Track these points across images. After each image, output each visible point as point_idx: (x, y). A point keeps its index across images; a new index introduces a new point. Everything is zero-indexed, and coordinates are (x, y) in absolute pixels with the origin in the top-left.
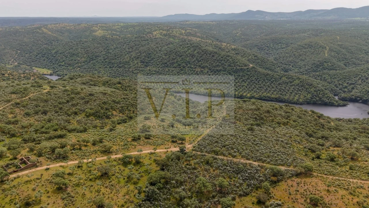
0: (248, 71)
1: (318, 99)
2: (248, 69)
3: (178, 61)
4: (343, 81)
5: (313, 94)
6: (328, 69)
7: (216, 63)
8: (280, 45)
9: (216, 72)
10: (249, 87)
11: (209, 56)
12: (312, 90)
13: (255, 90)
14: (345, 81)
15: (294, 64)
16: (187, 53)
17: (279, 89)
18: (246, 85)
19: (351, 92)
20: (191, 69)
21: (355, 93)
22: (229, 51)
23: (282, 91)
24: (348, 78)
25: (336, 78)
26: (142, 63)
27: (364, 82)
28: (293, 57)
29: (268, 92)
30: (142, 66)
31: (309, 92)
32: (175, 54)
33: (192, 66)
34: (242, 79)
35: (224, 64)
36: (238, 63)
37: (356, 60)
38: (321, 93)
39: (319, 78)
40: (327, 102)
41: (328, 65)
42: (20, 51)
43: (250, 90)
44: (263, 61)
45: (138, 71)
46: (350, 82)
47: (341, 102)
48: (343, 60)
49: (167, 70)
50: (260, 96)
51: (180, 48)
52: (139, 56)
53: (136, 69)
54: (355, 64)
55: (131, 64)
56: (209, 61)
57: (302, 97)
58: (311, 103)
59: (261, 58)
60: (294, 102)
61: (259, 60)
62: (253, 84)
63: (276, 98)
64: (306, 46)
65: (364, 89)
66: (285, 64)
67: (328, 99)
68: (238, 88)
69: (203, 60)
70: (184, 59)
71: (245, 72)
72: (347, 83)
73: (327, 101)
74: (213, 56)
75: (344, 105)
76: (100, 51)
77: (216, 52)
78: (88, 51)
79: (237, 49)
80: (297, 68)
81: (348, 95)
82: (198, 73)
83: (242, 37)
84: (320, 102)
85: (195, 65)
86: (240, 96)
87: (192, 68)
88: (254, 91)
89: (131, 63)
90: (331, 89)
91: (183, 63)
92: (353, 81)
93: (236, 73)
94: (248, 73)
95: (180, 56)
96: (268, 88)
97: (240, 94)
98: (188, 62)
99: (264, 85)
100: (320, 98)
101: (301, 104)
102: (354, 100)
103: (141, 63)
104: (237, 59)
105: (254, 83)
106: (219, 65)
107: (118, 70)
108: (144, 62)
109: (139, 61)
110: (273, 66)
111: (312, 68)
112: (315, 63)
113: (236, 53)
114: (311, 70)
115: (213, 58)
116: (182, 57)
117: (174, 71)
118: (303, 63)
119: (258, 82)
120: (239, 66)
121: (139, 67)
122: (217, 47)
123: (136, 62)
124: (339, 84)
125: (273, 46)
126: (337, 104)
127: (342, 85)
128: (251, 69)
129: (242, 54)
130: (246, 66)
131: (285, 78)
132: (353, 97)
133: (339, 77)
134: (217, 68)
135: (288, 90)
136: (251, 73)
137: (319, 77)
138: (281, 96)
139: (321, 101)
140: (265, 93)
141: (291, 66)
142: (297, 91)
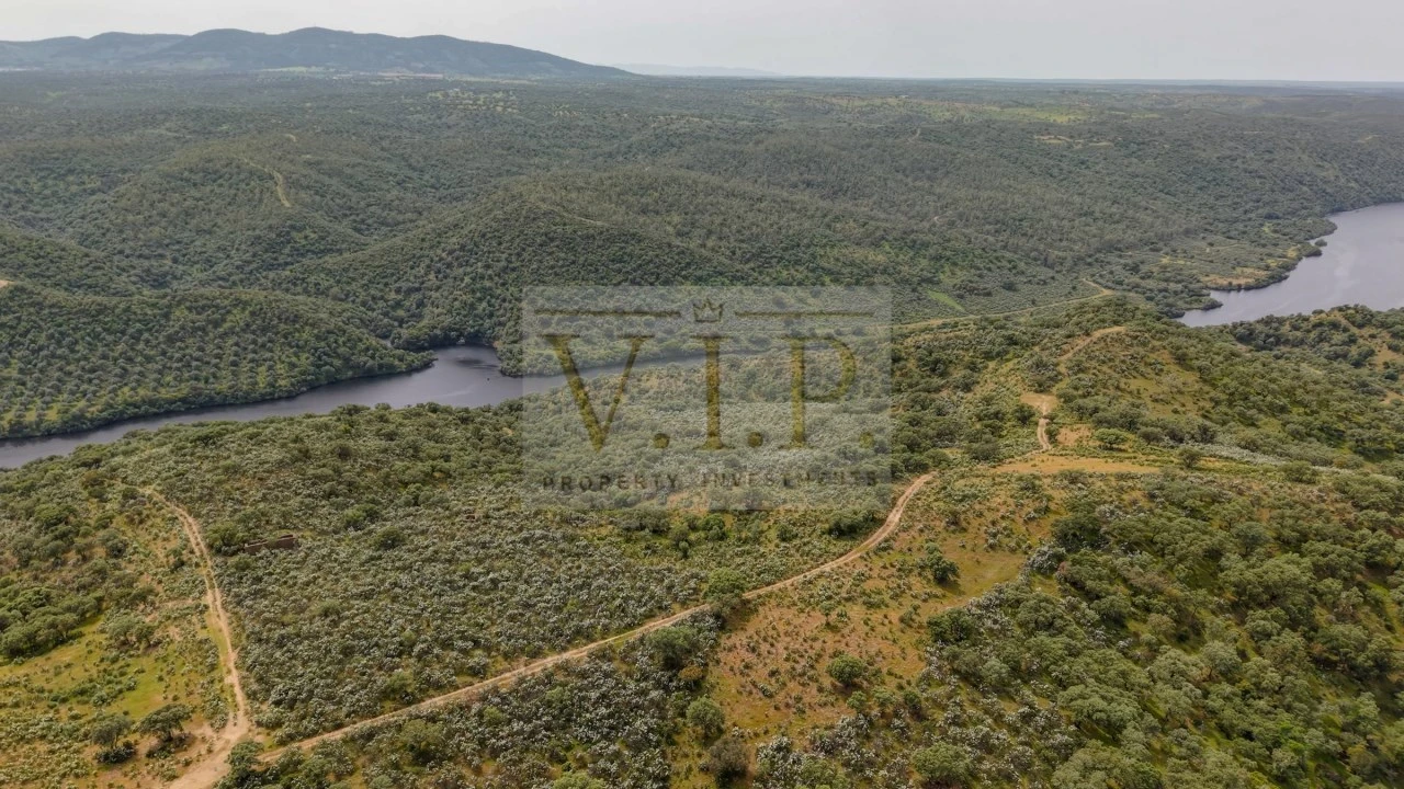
1: (338, 363)
4: (380, 286)
5: (316, 350)
6: (313, 252)
8: (71, 178)
10: (39, 382)
12: (305, 336)
13: (70, 386)
14: (386, 285)
15: (179, 251)
17: (180, 360)
18: (15, 374)
19: (420, 317)
21: (434, 318)
23: (194, 363)
24: (393, 275)
25: (353, 279)
27: (445, 277)
28: (163, 224)
29: (138, 381)
31: (298, 346)
37: (383, 210)
38: (341, 340)
39: (299, 289)
40: (371, 369)
41: (306, 237)
43: (47, 390)
44: (40, 257)
46: (404, 285)
47: (414, 357)
48: (345, 215)
50: (111, 406)
54: (388, 225)
57: (281, 368)
58: (320, 386)
59: (25, 243)
60: (262, 395)
61: (22, 256)
62: (49, 364)
63: (184, 400)
64: (198, 178)
65: (456, 299)
66: (140, 256)
67: (373, 357)
72: (398, 291)
73: (371, 362)
75: (427, 365)
80: (197, 263)
81: (420, 330)
84: (350, 373)
88: (72, 393)
90: (361, 319)
92: (412, 278)
96: (128, 367)
99: (104, 357)
100: (347, 360)
101: (290, 396)
102: (442, 342)
105: (53, 356)
110: (99, 273)
111: (254, 255)
112: (259, 237)
114: (254, 265)
118: (212, 245)
119: (73, 351)
124: (374, 298)
125: (45, 187)
126: (404, 367)
127: (382, 298)
128: (12, 299)
131: (186, 312)
132: (438, 332)
133: (364, 274)
135: (218, 356)
136: (19, 319)
137: (295, 285)
138: (201, 385)
139: (352, 368)
140: (126, 389)
141: (168, 262)
142: (255, 352)
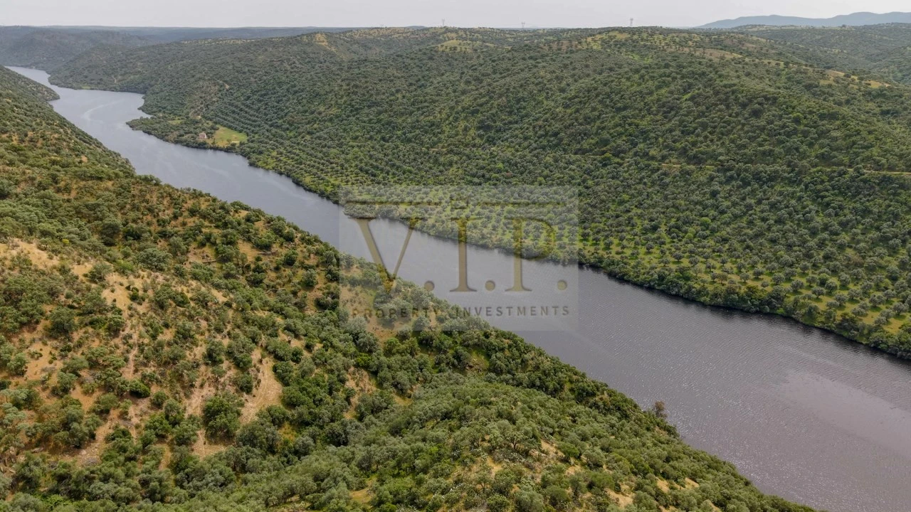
3: (603, 128)
7: (761, 145)
9: (746, 184)
11: (737, 114)
16: (649, 99)
20: (643, 163)
22: (848, 102)
26: (481, 132)
30: (478, 141)
32: (601, 102)
33: (652, 152)
34: (878, 229)
35: (797, 149)
36: (875, 151)
42: (229, 85)
45: (455, 158)
49: (549, 159)
51: (628, 79)
52: (481, 105)
53: (451, 151)
55: (443, 132)
56: (729, 132)
68: (844, 276)
69: (704, 126)
70: (629, 121)
71: (903, 197)
74: (756, 114)
76: (393, 90)
77: (775, 99)
78: (356, 86)
79: (896, 93)
82: (667, 180)
85: (667, 147)
86: (840, 326)
87: (653, 158)
89: (447, 129)
91: (620, 134)
93: (854, 196)
95: (619, 110)
97: (838, 315)
98: (643, 132)
103: (479, 128)
104: (870, 133)
106: (770, 153)
107: (397, 147)
108: (488, 128)
109: (474, 121)
113: (885, 108)
115: (753, 121)
116: (624, 113)
117: (574, 167)
120: (877, 163)
121: (467, 145)
122: (799, 82)
123: (462, 124)
134: (760, 167)
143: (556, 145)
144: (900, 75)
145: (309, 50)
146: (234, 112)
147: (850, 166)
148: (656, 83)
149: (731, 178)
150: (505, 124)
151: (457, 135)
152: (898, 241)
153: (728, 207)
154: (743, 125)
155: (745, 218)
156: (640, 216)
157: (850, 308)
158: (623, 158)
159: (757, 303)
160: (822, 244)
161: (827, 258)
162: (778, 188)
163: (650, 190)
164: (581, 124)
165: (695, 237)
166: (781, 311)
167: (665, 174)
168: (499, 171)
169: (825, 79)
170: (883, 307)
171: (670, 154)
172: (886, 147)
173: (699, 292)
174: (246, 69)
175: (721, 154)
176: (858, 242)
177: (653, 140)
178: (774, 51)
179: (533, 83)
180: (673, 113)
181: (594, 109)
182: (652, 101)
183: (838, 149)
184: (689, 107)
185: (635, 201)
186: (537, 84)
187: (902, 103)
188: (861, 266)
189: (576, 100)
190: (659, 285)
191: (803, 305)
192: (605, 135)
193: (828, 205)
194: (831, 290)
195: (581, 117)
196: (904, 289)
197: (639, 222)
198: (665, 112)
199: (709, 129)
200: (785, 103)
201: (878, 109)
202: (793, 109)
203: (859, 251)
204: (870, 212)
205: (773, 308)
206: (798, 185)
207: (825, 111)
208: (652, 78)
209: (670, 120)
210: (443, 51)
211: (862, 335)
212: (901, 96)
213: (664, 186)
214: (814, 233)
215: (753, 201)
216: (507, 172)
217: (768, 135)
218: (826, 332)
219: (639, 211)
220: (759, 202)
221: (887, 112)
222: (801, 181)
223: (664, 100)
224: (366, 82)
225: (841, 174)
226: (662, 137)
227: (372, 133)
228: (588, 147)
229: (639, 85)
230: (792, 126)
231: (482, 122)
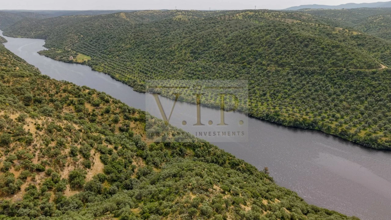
0: (373, 78)
2: (374, 73)
3: (243, 53)
7: (308, 59)
9: (302, 75)
10: (370, 115)
11: (299, 46)
13: (380, 123)
16: (262, 40)
20: (260, 67)
22: (344, 40)
26: (192, 55)
30: (190, 58)
32: (242, 41)
33: (264, 62)
34: (356, 93)
35: (323, 60)
42: (83, 35)
43: (370, 121)
45: (181, 66)
49: (221, 66)
51: (253, 32)
52: (192, 43)
53: (179, 63)
55: (176, 55)
56: (295, 53)
62: (380, 109)
68: (342, 113)
69: (285, 51)
70: (254, 49)
71: (366, 80)
74: (306, 46)
76: (154, 37)
77: (314, 39)
78: (138, 35)
79: (363, 37)
82: (270, 74)
83: (383, 24)
85: (269, 60)
86: (340, 134)
87: (264, 65)
89: (177, 53)
91: (250, 55)
93: (346, 80)
94: (374, 83)
95: (250, 45)
97: (340, 129)
98: (260, 54)
103: (191, 53)
104: (352, 53)
105: (384, 105)
106: (312, 62)
107: (156, 61)
108: (195, 53)
109: (189, 50)
113: (359, 43)
115: (305, 49)
116: (252, 46)
117: (231, 69)
120: (355, 66)
121: (186, 60)
122: (324, 33)
123: (184, 51)
128: (382, 75)
129: (371, 47)
130: (370, 67)
134: (308, 68)
136: (380, 84)
143: (224, 60)
144: (366, 29)
145: (117, 20)
146: (85, 47)
147: (345, 67)
148: (265, 33)
149: (296, 73)
150: (202, 51)
151: (181, 56)
152: (364, 98)
153: (295, 85)
154: (301, 51)
155: (302, 90)
156: (259, 90)
157: (345, 126)
158: (251, 65)
159: (307, 125)
160: (333, 100)
161: (335, 105)
162: (315, 77)
163: (262, 78)
164: (234, 51)
165: (281, 98)
166: (317, 128)
167: (269, 72)
168: (200, 71)
169: (334, 31)
170: (358, 125)
171: (271, 63)
172: (359, 59)
173: (283, 121)
174: (90, 28)
175: (292, 63)
176: (348, 99)
177: (264, 57)
178: (314, 20)
179: (214, 33)
180: (272, 46)
181: (239, 45)
182: (263, 41)
183: (339, 60)
184: (279, 43)
185: (256, 83)
186: (215, 34)
187: (366, 41)
188: (349, 109)
189: (232, 41)
190: (266, 118)
191: (326, 126)
192: (244, 55)
193: (336, 83)
194: (337, 119)
195: (234, 48)
196: (366, 118)
197: (258, 92)
198: (269, 46)
199: (287, 52)
200: (318, 41)
201: (356, 43)
202: (321, 43)
203: (348, 102)
204: (353, 86)
205: (314, 127)
206: (324, 75)
207: (334, 44)
208: (263, 31)
209: (271, 49)
210: (175, 20)
211: (349, 137)
212: (365, 38)
213: (269, 77)
214: (330, 95)
215: (305, 82)
216: (203, 71)
217: (311, 55)
218: (335, 136)
219: (258, 87)
220: (308, 83)
221: (360, 45)
222: (325, 74)
223: (268, 40)
224: (142, 34)
225: (341, 71)
226: (268, 56)
227: (145, 56)
228: (237, 61)
229: (258, 34)
230: (321, 51)
231: (192, 50)
